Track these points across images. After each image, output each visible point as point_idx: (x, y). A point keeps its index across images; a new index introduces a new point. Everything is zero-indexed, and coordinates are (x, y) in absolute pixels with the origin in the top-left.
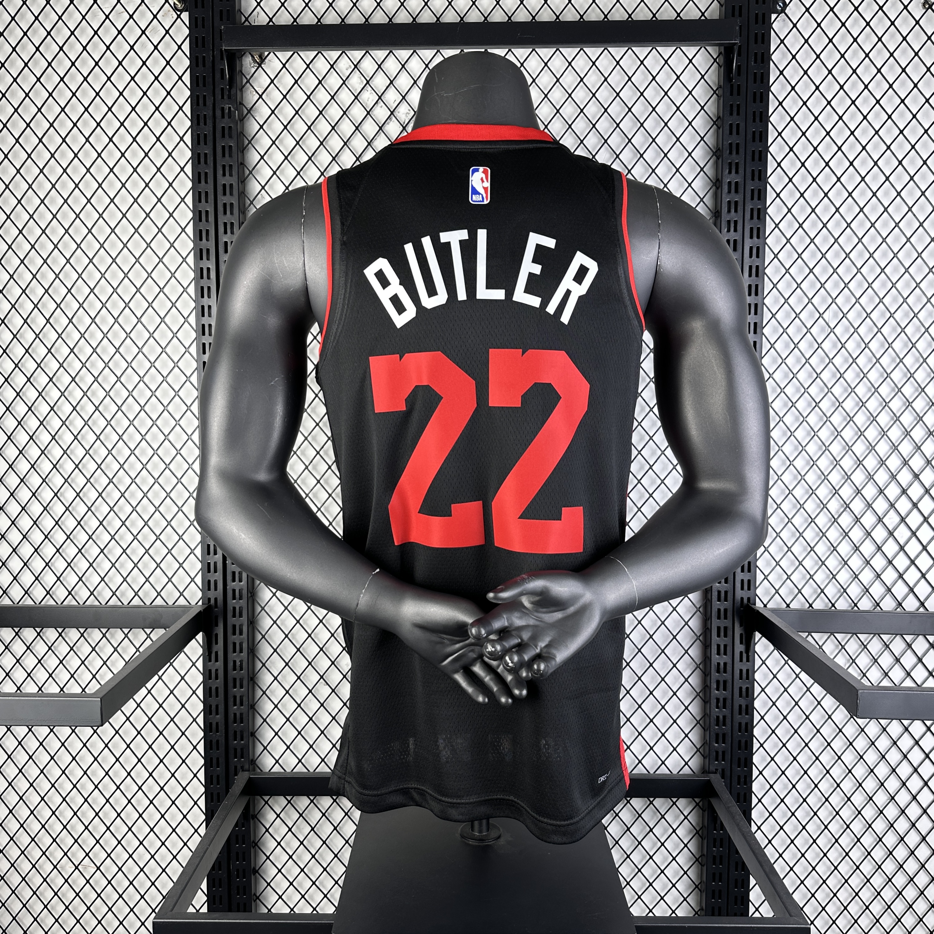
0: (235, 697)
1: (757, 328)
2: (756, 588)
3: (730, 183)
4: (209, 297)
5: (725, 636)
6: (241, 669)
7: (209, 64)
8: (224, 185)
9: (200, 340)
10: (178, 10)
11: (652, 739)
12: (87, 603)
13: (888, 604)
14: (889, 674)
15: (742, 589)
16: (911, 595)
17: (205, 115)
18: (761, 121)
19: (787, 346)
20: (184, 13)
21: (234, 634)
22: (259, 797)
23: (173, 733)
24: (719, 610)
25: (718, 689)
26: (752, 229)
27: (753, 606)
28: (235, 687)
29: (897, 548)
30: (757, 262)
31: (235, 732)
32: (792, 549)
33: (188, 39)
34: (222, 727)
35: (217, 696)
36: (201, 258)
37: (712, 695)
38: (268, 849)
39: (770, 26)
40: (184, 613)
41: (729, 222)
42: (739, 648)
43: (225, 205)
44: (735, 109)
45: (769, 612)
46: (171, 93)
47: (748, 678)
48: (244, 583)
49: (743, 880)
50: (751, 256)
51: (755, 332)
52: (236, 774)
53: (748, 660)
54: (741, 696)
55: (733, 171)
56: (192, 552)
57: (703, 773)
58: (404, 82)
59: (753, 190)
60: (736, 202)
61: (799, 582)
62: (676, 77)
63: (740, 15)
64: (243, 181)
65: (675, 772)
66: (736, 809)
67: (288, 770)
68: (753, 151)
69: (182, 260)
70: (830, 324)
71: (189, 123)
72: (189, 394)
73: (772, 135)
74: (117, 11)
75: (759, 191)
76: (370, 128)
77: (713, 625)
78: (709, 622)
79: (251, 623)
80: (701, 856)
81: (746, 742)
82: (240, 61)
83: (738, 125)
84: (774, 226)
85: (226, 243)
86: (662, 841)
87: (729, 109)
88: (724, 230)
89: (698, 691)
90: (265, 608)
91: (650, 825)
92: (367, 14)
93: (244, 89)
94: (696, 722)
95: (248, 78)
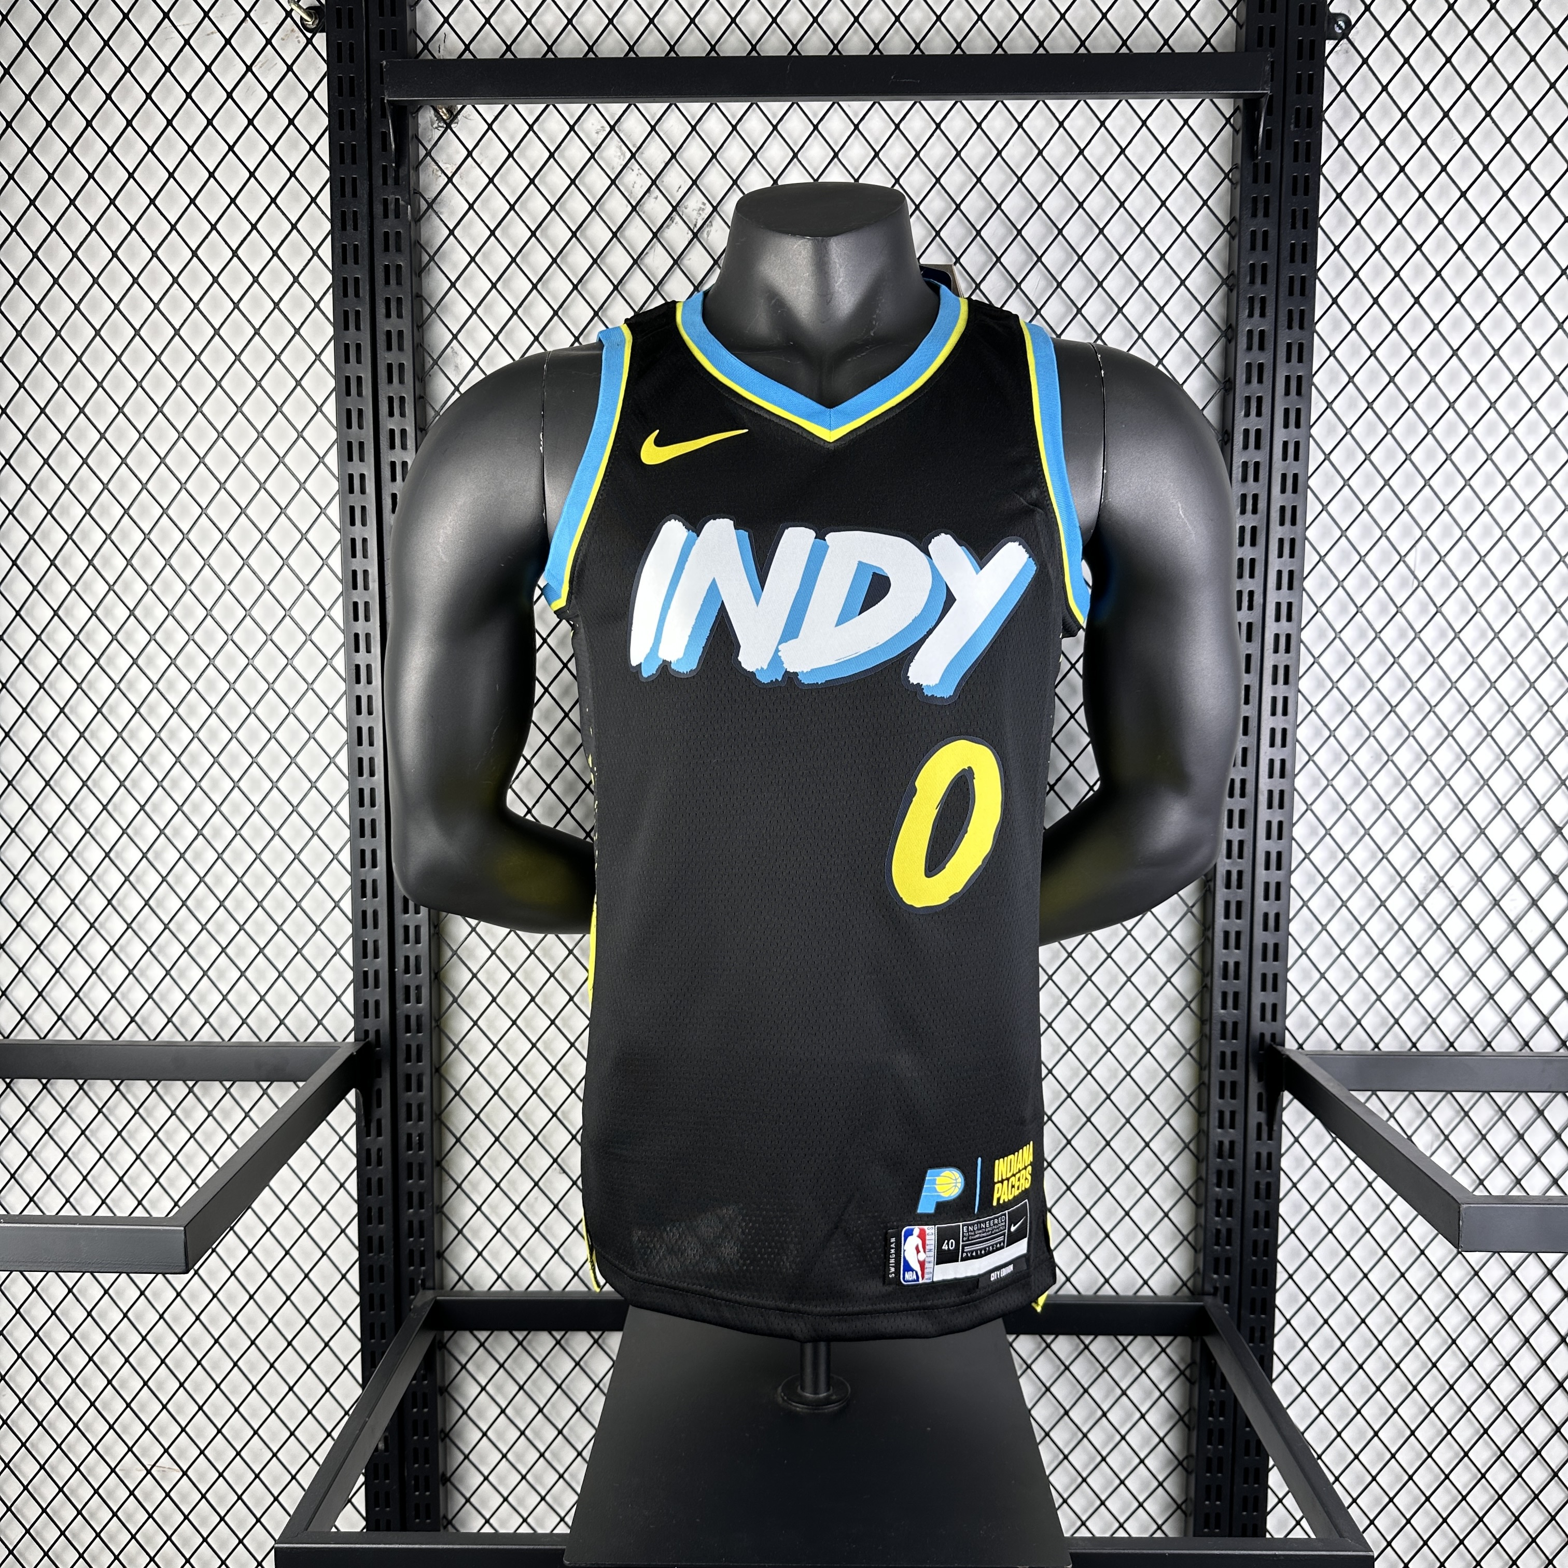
0: (410, 1194)
1: (1293, 580)
2: (1286, 1017)
3: (1250, 332)
4: (364, 523)
5: (1233, 1096)
6: (421, 1149)
7: (361, 125)
8: (389, 333)
9: (349, 597)
10: (309, 30)
11: (1108, 1266)
12: (162, 1037)
13: (1506, 1043)
14: (1505, 1160)
15: (1263, 1018)
16: (1545, 1028)
17: (355, 213)
18: (1305, 227)
19: (1344, 609)
20: (318, 35)
21: (408, 1089)
23: (306, 1252)
25: (1219, 1184)
26: (1287, 411)
27: (1279, 1048)
28: (410, 1177)
29: (1523, 949)
30: (1295, 468)
31: (411, 1252)
32: (1347, 952)
33: (326, 79)
34: (389, 1244)
35: (380, 1193)
36: (350, 459)
37: (1209, 1193)
38: (466, 1443)
39: (1321, 62)
40: (325, 1057)
41: (1248, 399)
42: (1256, 1117)
43: (390, 366)
44: (1261, 206)
45: (1307, 1058)
46: (297, 174)
47: (1269, 1167)
48: (424, 1004)
50: (1285, 458)
51: (1290, 587)
53: (1270, 1138)
54: (1257, 1196)
55: (1257, 312)
56: (338, 952)
58: (695, 155)
59: (1289, 346)
60: (1261, 366)
61: (1358, 1006)
62: (1160, 150)
63: (1272, 44)
64: (420, 325)
68: (1292, 278)
69: (317, 460)
70: (1417, 574)
71: (328, 226)
72: (330, 687)
73: (1323, 249)
74: (203, 32)
75: (1301, 346)
76: (638, 234)
77: (1213, 1079)
78: (1206, 1072)
79: (438, 1070)
80: (1186, 1458)
81: (1265, 1272)
82: (416, 118)
83: (1265, 233)
84: (1325, 405)
85: (392, 432)
86: (1123, 1433)
87: (1250, 206)
88: (1240, 413)
89: (1186, 1187)
90: (460, 1046)
91: (1103, 1406)
92: (631, 37)
93: (422, 167)
94: (1181, 1238)
95: (429, 148)
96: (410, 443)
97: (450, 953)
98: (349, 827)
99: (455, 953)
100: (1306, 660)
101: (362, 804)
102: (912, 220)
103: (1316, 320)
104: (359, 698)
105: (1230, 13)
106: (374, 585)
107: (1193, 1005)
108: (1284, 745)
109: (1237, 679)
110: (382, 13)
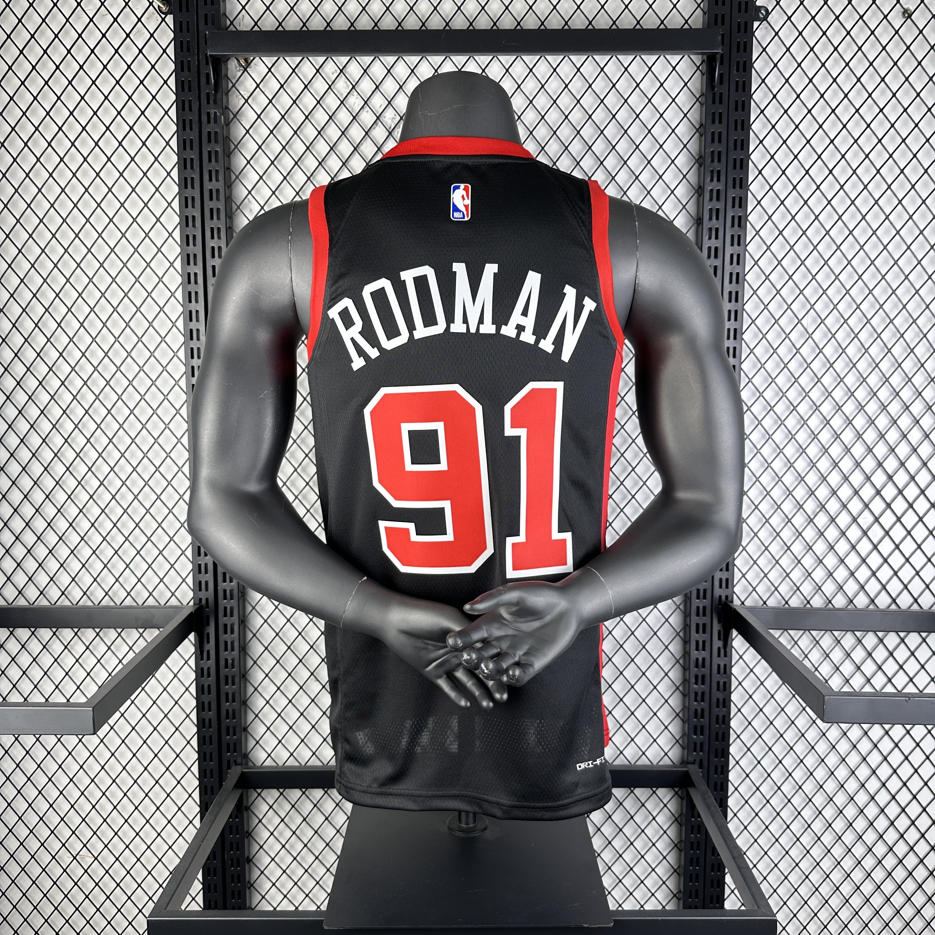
0: (227, 694)
1: (737, 334)
2: (734, 586)
3: (711, 191)
4: (197, 301)
5: (704, 632)
6: (233, 667)
7: (194, 69)
8: (211, 191)
9: (188, 345)
10: (163, 13)
11: (633, 730)
12: (80, 603)
13: (861, 601)
14: (861, 668)
15: (721, 587)
16: (884, 592)
17: (191, 120)
18: (743, 129)
19: (766, 351)
20: (169, 16)
21: (226, 632)
22: (252, 790)
23: (167, 729)
25: (696, 683)
26: (732, 236)
27: (730, 604)
28: (227, 684)
29: (871, 547)
30: (737, 269)
31: (228, 728)
32: (769, 548)
33: (173, 42)
34: (214, 723)
35: (209, 693)
36: (189, 264)
37: (691, 689)
38: (261, 839)
39: (751, 34)
40: (176, 613)
41: (710, 229)
42: (718, 644)
43: (212, 210)
44: (717, 117)
45: (746, 610)
46: (157, 97)
47: (725, 672)
48: (234, 583)
49: (719, 864)
50: (731, 263)
51: (735, 338)
52: (229, 768)
53: (725, 656)
54: (718, 689)
55: (715, 179)
56: (183, 553)
57: (682, 763)
58: (390, 87)
59: (734, 198)
60: (718, 210)
61: (776, 580)
62: (659, 84)
63: (723, 24)
64: (229, 185)
65: (655, 763)
66: (712, 799)
67: (281, 764)
68: (735, 159)
69: (169, 264)
70: (808, 330)
71: (175, 128)
72: (178, 398)
73: (753, 142)
74: (101, 14)
75: (741, 198)
76: (356, 133)
77: (692, 622)
78: (688, 619)
79: (242, 622)
80: (679, 842)
81: (723, 734)
82: (226, 65)
83: (720, 133)
84: (755, 233)
85: (213, 248)
86: (643, 828)
87: (711, 116)
88: (706, 238)
89: (678, 685)
90: (256, 608)
91: (631, 812)
92: (352, 18)
93: (230, 94)
94: (675, 715)
95: (234, 82)
100: (744, 380)
103: (749, 184)
105: (699, 5)
110: (206, 4)
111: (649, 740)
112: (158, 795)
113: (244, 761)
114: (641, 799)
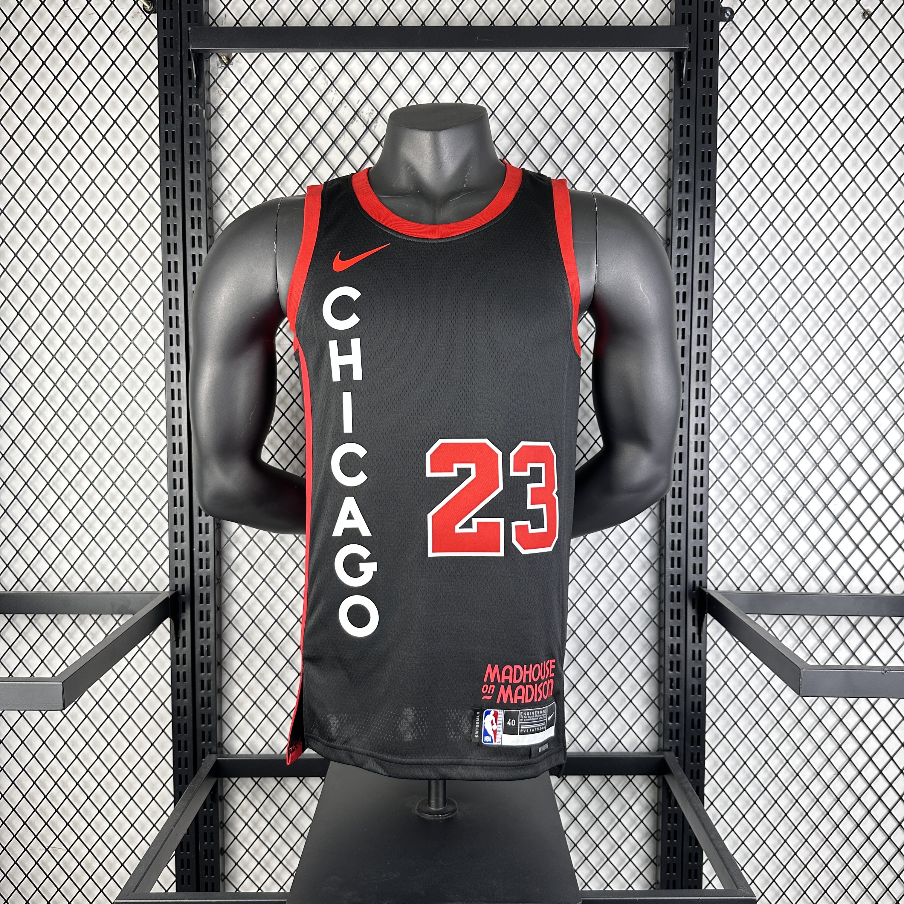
0: (202, 682)
1: (707, 323)
2: (707, 572)
3: (680, 183)
4: (176, 289)
5: (679, 618)
6: (209, 654)
7: (177, 64)
8: (192, 182)
9: (168, 332)
10: (147, 12)
11: (609, 718)
12: (56, 590)
13: (834, 587)
14: (835, 654)
15: (694, 572)
16: (856, 578)
17: (173, 114)
18: (710, 124)
19: (736, 339)
20: (152, 15)
22: (226, 779)
23: (141, 717)
24: (672, 593)
25: (671, 670)
26: (702, 227)
27: (704, 589)
28: (202, 672)
29: (842, 533)
30: (707, 259)
31: (203, 716)
32: (741, 534)
33: (157, 39)
34: (189, 711)
35: (185, 680)
36: (169, 253)
37: (666, 675)
38: (235, 830)
39: (717, 33)
40: (152, 599)
41: (680, 220)
42: (692, 629)
43: (192, 200)
44: (685, 112)
45: (720, 595)
46: (140, 92)
47: (700, 659)
48: (211, 570)
49: (696, 854)
50: (701, 253)
51: (705, 326)
52: (204, 757)
53: (700, 642)
54: (693, 676)
55: (684, 171)
56: (160, 539)
57: (658, 751)
58: (367, 83)
59: (702, 190)
60: (687, 201)
61: (749, 566)
62: (629, 81)
63: (690, 23)
64: (210, 177)
65: (631, 750)
66: (689, 785)
68: (703, 152)
69: (150, 254)
70: (777, 318)
71: (157, 122)
72: (157, 384)
73: (721, 137)
74: (87, 12)
75: (709, 190)
76: (334, 127)
77: (667, 608)
78: (663, 604)
79: (218, 609)
80: (656, 832)
81: (699, 721)
82: (208, 62)
83: (688, 127)
84: (723, 224)
85: (193, 238)
86: (619, 817)
87: (679, 111)
88: (676, 228)
89: (653, 672)
90: (232, 594)
91: (607, 802)
92: (331, 17)
93: (211, 89)
94: (651, 702)
95: (216, 78)
96: (204, 244)
97: (226, 540)
98: (167, 466)
99: (229, 540)
100: (714, 368)
101: (174, 452)
102: (490, 120)
103: (717, 176)
104: (173, 391)
105: (666, 6)
106: (182, 325)
107: (655, 566)
108: (703, 415)
109: (678, 379)
110: (189, 2)
111: (625, 729)
112: (132, 784)
113: (219, 750)
114: (618, 788)
